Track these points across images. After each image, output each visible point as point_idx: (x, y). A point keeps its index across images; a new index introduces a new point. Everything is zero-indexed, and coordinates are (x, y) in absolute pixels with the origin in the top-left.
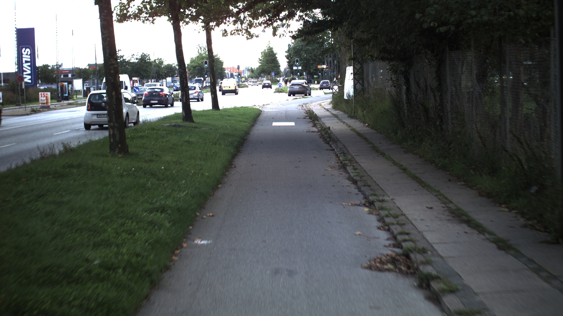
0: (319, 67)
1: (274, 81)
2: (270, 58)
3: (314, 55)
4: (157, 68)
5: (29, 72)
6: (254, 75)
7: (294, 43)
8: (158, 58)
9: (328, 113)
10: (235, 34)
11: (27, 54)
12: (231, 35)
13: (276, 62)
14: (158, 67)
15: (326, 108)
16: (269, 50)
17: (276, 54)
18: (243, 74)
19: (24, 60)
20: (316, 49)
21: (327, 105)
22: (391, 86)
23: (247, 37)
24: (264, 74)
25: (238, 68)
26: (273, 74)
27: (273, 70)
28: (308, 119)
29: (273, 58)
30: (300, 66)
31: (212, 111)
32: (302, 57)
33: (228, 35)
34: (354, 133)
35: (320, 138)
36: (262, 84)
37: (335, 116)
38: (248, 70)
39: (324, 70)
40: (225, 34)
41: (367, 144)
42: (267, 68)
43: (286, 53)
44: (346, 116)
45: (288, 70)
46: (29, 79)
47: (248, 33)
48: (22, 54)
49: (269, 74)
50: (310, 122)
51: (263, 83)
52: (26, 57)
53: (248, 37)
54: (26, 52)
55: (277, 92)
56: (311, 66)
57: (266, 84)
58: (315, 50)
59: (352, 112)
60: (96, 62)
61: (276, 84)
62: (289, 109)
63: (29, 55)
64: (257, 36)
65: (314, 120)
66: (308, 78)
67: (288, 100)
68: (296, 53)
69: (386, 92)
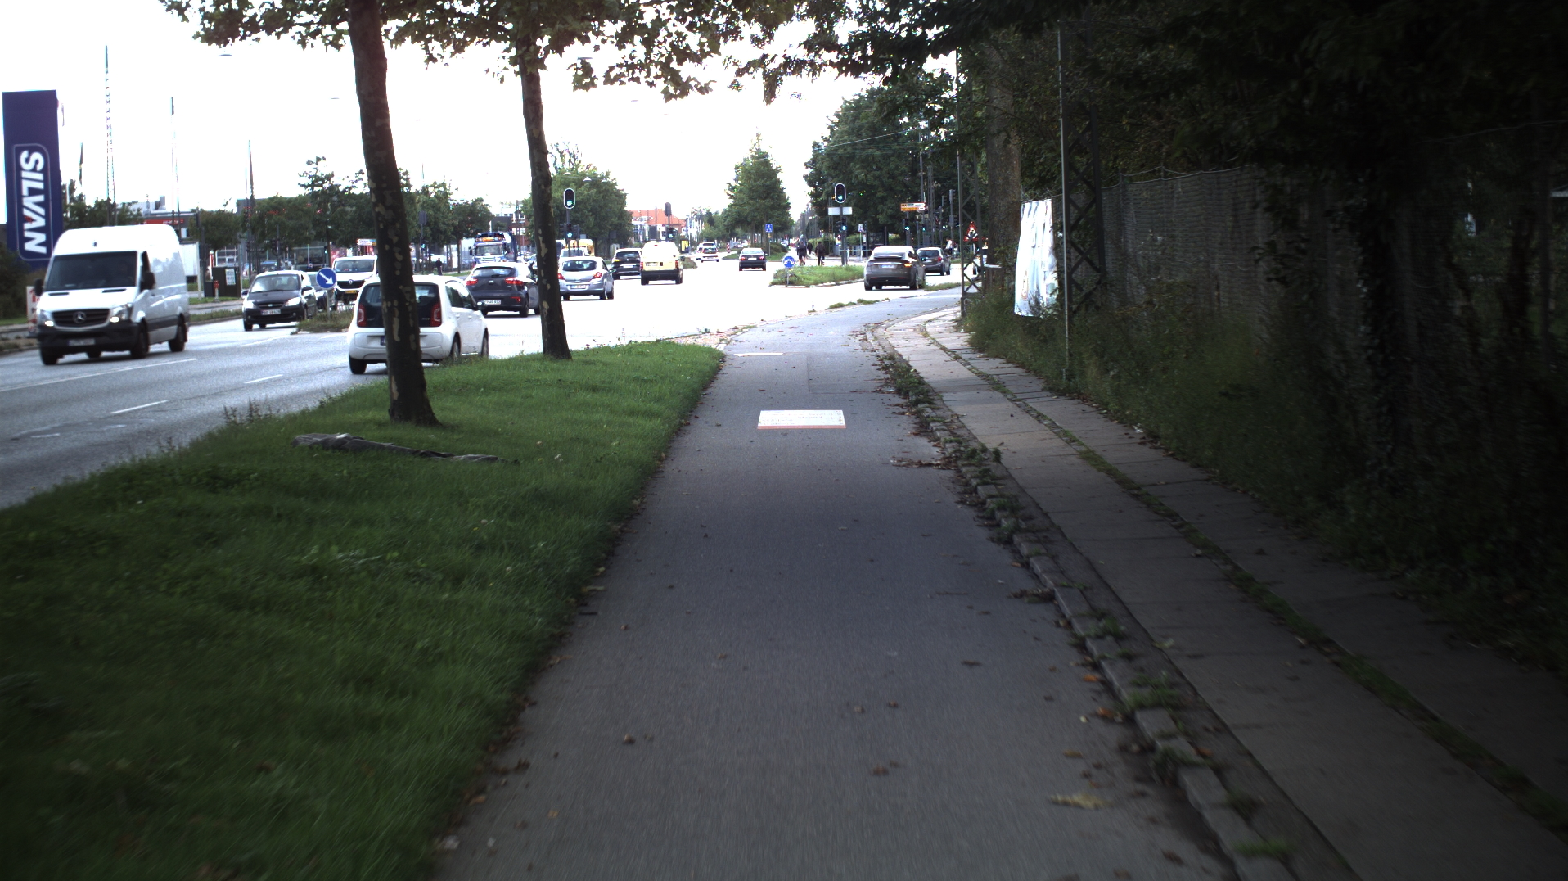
0: (906, 208)
1: (771, 248)
2: (760, 182)
3: (889, 173)
4: (431, 212)
5: (41, 222)
6: (714, 232)
7: (828, 140)
8: (435, 183)
9: (960, 371)
10: (622, 79)
11: (34, 170)
12: (605, 83)
13: (778, 195)
14: (433, 207)
15: (949, 346)
16: (757, 158)
17: (778, 171)
18: (685, 228)
19: (26, 185)
20: (893, 155)
21: (947, 334)
22: (1269, 280)
23: (665, 92)
24: (742, 229)
25: (668, 211)
26: (769, 229)
27: (769, 218)
28: (890, 396)
29: (768, 183)
30: (847, 205)
31: (537, 364)
32: (853, 179)
33: (595, 81)
34: (1103, 474)
35: (962, 502)
36: (740, 258)
37: (995, 384)
38: (700, 218)
39: (917, 217)
40: (584, 77)
41: (1197, 556)
42: (753, 211)
43: (807, 168)
44: (1037, 384)
45: (810, 218)
46: (41, 244)
47: (669, 77)
48: (20, 169)
49: (758, 228)
50: (901, 410)
51: (741, 255)
52: (32, 179)
53: (671, 89)
54: (32, 162)
55: (781, 283)
56: (880, 207)
57: (750, 256)
58: (892, 159)
59: (1061, 373)
60: (252, 192)
61: (778, 259)
62: (818, 350)
63: (40, 172)
64: (704, 90)
65: (917, 403)
66: (872, 240)
67: (814, 311)
68: (835, 169)
69: (1219, 300)
